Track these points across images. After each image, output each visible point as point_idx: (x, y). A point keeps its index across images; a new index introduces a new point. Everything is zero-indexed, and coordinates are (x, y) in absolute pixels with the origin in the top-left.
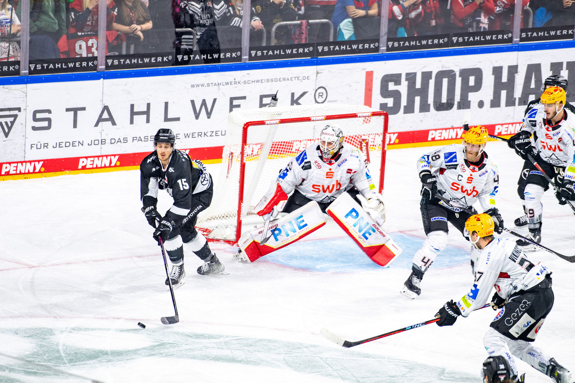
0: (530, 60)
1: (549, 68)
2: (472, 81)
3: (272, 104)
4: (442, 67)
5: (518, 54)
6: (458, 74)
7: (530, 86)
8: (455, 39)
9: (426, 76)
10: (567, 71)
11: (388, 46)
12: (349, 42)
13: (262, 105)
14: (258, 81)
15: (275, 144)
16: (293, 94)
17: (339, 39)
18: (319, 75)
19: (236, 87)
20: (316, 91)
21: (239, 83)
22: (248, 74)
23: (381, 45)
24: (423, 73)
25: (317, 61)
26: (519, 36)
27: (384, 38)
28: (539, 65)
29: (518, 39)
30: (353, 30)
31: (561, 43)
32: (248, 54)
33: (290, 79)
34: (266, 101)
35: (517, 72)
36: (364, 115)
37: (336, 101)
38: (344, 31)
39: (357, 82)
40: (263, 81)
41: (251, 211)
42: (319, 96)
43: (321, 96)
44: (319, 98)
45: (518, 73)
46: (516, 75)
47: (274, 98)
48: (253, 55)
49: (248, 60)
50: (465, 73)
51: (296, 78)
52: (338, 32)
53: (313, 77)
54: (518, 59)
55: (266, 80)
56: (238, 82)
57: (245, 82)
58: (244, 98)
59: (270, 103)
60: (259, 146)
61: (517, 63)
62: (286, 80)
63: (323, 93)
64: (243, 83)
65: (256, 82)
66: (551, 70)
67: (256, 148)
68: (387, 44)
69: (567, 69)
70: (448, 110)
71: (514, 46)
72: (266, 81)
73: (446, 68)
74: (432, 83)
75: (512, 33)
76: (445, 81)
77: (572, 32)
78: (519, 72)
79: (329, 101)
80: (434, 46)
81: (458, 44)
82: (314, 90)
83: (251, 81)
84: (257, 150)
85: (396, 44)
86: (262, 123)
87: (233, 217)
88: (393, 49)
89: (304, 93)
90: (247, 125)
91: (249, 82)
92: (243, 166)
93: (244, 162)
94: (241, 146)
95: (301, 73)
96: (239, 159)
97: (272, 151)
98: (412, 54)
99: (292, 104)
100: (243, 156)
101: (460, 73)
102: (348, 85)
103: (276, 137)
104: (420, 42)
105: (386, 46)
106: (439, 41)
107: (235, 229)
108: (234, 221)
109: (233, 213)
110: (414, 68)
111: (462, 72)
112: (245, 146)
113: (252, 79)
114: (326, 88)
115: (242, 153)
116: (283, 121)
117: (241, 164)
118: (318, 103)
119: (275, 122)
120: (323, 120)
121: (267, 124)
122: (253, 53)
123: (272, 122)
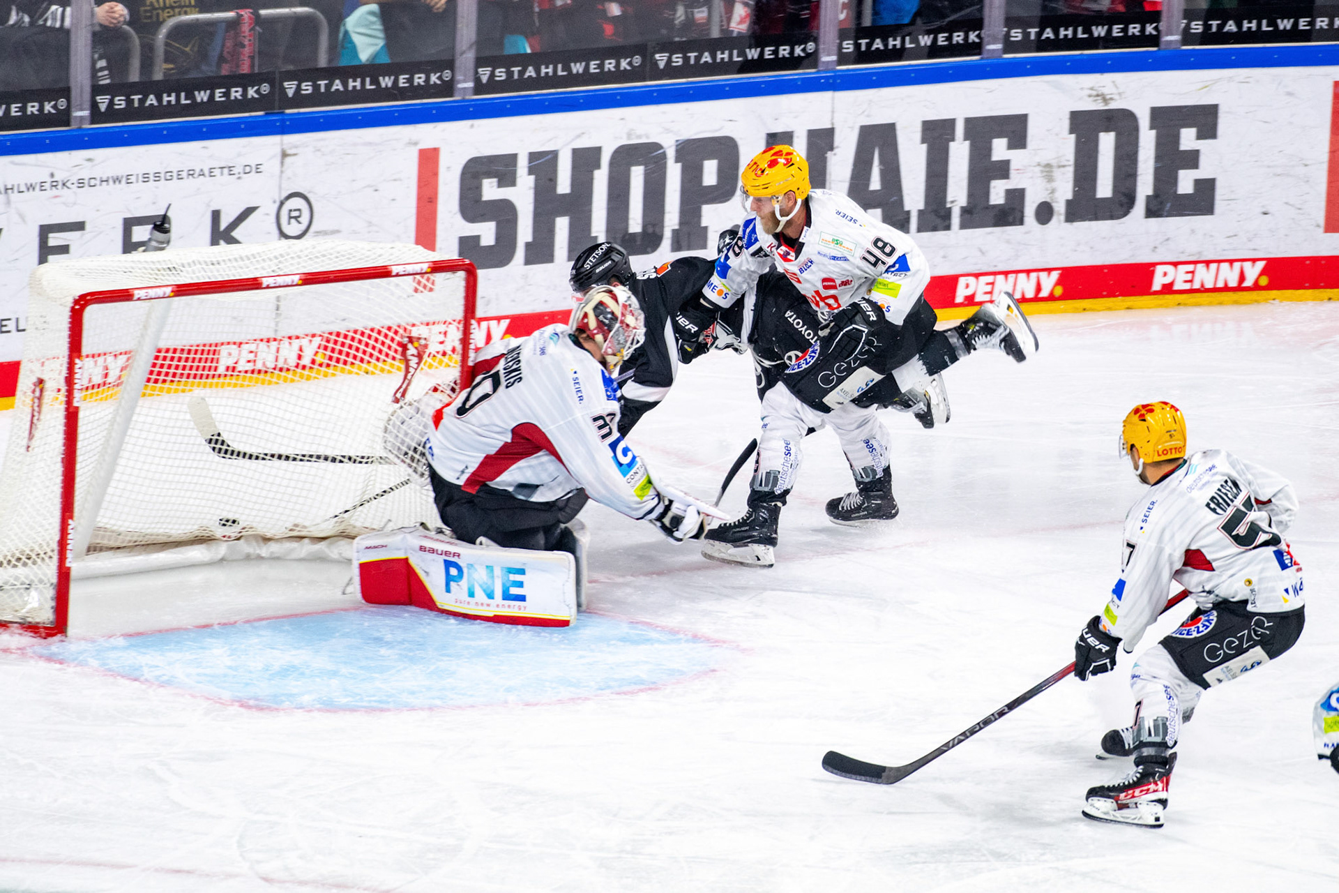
0: (866, 113)
1: (918, 136)
2: (710, 173)
3: (154, 244)
4: (629, 136)
5: (833, 99)
6: (671, 154)
7: (868, 185)
8: (661, 59)
9: (586, 160)
10: (967, 143)
11: (477, 80)
12: (372, 70)
13: (129, 246)
14: (117, 180)
15: (162, 354)
16: (216, 215)
17: (344, 62)
18: (288, 160)
19: (56, 197)
20: (282, 203)
21: (64, 184)
22: (89, 160)
23: (459, 77)
24: (577, 153)
25: (283, 121)
26: (835, 48)
27: (466, 59)
28: (891, 128)
29: (834, 58)
30: (381, 35)
31: (951, 68)
32: (87, 104)
33: (207, 172)
34: (141, 233)
35: (832, 149)
36: (410, 269)
37: (338, 231)
38: (357, 40)
39: (395, 180)
40: (133, 179)
41: (98, 541)
42: (290, 218)
43: (296, 218)
44: (289, 223)
45: (835, 151)
46: (829, 154)
47: (161, 225)
48: (103, 107)
49: (88, 120)
50: (692, 152)
51: (226, 171)
52: (341, 43)
53: (272, 166)
54: (833, 112)
55: (140, 177)
56: (60, 184)
57: (81, 183)
58: (79, 226)
59: (150, 240)
60: (122, 360)
61: (833, 124)
62: (195, 176)
63: (299, 210)
64: (77, 185)
65: (111, 182)
66: (923, 141)
67: (115, 366)
68: (477, 73)
69: (966, 139)
70: (647, 253)
71: (823, 78)
72: (141, 179)
73: (639, 137)
74: (601, 179)
75: (816, 40)
76: (637, 175)
77: (978, 36)
78: (837, 147)
79: (318, 233)
80: (603, 77)
81: (670, 71)
82: (275, 202)
83: (98, 179)
84: (117, 373)
85: (501, 74)
86: (124, 295)
87: (46, 559)
88: (493, 86)
89: (248, 212)
90: (82, 302)
91: (93, 182)
92: (72, 417)
93: (75, 404)
94: (66, 360)
95: (239, 155)
96: (62, 397)
97: (154, 377)
98: (546, 100)
99: (214, 242)
100: (73, 389)
101: (677, 151)
102: (369, 186)
103: (164, 335)
104: (567, 68)
105: (472, 78)
106: (618, 65)
107: (51, 593)
108: (50, 572)
109: (45, 547)
110: (551, 140)
111: (683, 147)
112: (77, 361)
113: (100, 173)
114: (309, 196)
115: (70, 381)
116: (183, 290)
117: (67, 410)
118: (287, 237)
119: (160, 292)
120: (297, 285)
121: (139, 299)
122: (103, 102)
123: (152, 293)
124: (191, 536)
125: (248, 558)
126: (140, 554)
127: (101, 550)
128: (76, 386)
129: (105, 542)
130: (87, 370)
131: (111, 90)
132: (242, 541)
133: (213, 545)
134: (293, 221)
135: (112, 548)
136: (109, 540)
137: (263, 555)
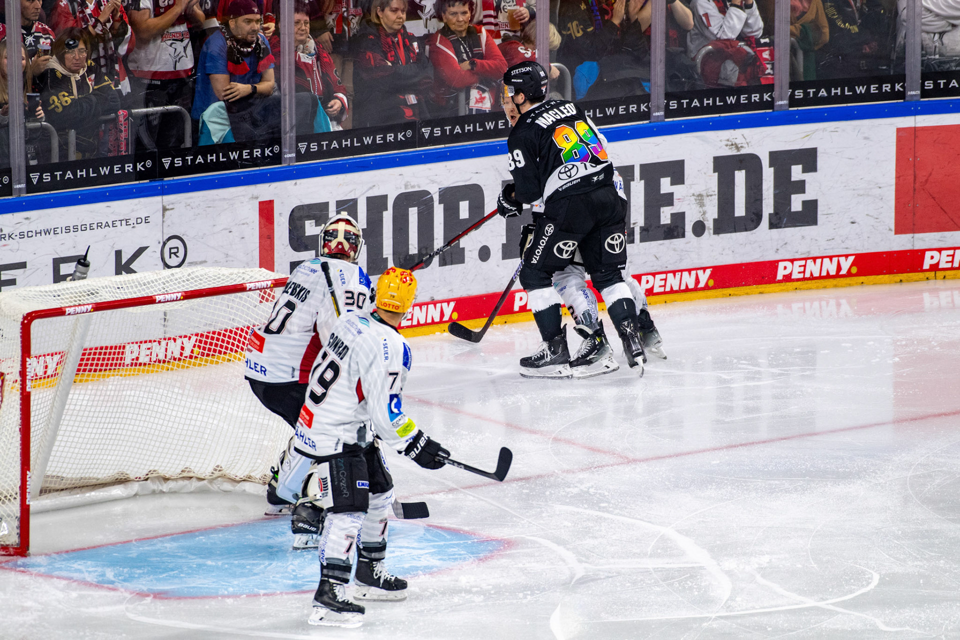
2: (464, 209)
3: (78, 274)
4: (406, 186)
6: (436, 198)
8: (426, 131)
9: (376, 204)
10: (643, 182)
11: (298, 152)
12: (223, 147)
13: (58, 278)
14: (47, 232)
15: (88, 352)
16: (118, 254)
17: (202, 143)
18: (167, 213)
19: (5, 245)
20: (164, 244)
21: (10, 237)
22: (27, 218)
23: (285, 150)
24: (370, 201)
25: (162, 186)
27: (289, 135)
30: (227, 123)
31: (628, 130)
32: (24, 179)
33: (111, 225)
34: (66, 269)
36: (258, 285)
37: (205, 262)
38: (211, 127)
39: (243, 224)
40: (59, 231)
41: (48, 485)
42: (171, 253)
43: (175, 253)
44: (170, 257)
47: (82, 261)
48: (35, 181)
49: (25, 191)
50: (451, 196)
51: (124, 223)
52: (199, 129)
53: (156, 218)
55: (64, 229)
56: (7, 236)
57: (22, 235)
58: (23, 265)
59: (75, 271)
60: (56, 358)
62: (103, 227)
63: (177, 248)
64: (18, 236)
65: (43, 233)
67: (52, 363)
68: (297, 146)
69: (641, 179)
70: (423, 268)
72: (64, 230)
73: (413, 187)
74: (388, 217)
76: (413, 213)
77: (647, 107)
79: (191, 264)
80: (386, 146)
81: (433, 140)
82: (159, 243)
83: (34, 232)
84: (54, 366)
85: (314, 147)
86: (59, 312)
87: (12, 499)
88: (309, 155)
89: (141, 251)
90: (29, 319)
91: (30, 234)
92: (26, 399)
93: (28, 390)
94: (20, 359)
95: (133, 211)
96: (18, 386)
97: (82, 368)
98: (346, 164)
99: (118, 272)
100: (26, 379)
101: (440, 196)
102: (225, 229)
103: (88, 338)
104: (360, 140)
105: (294, 150)
106: (396, 137)
107: (16, 523)
108: (15, 508)
109: (11, 491)
110: (351, 192)
111: (444, 193)
112: (28, 359)
113: (34, 227)
114: (184, 238)
115: (23, 373)
116: (99, 307)
117: (22, 394)
118: (169, 267)
119: (84, 308)
120: (180, 300)
121: (69, 314)
122: (35, 177)
123: (78, 309)
124: (113, 479)
125: (154, 493)
126: (78, 494)
127: (50, 492)
128: (28, 377)
129: (52, 486)
130: (34, 366)
131: (40, 169)
132: (149, 481)
133: (129, 485)
134: (172, 255)
135: (57, 490)
136: (55, 484)
137: (164, 490)
